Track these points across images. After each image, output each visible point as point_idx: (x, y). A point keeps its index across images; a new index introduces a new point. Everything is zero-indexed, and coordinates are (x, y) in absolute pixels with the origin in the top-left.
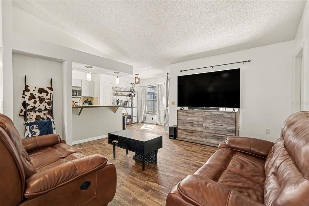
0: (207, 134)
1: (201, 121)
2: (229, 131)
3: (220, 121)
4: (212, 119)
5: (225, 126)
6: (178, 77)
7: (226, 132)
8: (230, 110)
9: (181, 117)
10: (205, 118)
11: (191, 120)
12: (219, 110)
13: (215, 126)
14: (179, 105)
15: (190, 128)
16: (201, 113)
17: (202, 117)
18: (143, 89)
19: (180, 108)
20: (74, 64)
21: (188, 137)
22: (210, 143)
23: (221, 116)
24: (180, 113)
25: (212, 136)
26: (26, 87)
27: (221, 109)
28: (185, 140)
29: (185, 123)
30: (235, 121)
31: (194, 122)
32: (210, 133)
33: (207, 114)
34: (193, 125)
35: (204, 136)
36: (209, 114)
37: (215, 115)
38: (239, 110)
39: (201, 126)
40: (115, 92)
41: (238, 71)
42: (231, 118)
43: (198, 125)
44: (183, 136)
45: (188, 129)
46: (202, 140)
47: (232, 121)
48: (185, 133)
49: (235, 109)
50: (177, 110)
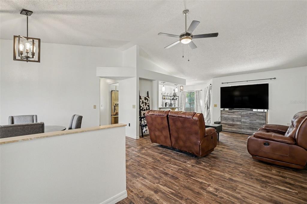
0: (244, 126)
1: (240, 118)
2: (261, 124)
3: (254, 118)
4: (248, 117)
5: (258, 121)
6: (221, 88)
7: (259, 125)
8: (262, 110)
9: (224, 115)
10: (242, 116)
11: (232, 117)
12: (253, 110)
13: (250, 121)
14: (221, 107)
15: (231, 122)
16: (240, 113)
17: (240, 115)
18: (182, 94)
19: (222, 109)
20: (160, 82)
21: (230, 129)
22: (247, 132)
23: (255, 114)
24: (223, 112)
25: (248, 128)
26: (140, 97)
27: (254, 110)
28: (227, 131)
29: (227, 119)
30: (265, 118)
31: (234, 119)
32: (247, 126)
33: (245, 113)
34: (233, 121)
35: (242, 128)
36: (246, 113)
37: (250, 113)
38: (267, 111)
39: (240, 121)
40: (164, 97)
41: (267, 85)
42: (262, 116)
43: (237, 121)
44: (225, 128)
45: (230, 123)
46: (240, 131)
47: (263, 118)
48: (227, 126)
49: (265, 110)
50: (221, 111)
